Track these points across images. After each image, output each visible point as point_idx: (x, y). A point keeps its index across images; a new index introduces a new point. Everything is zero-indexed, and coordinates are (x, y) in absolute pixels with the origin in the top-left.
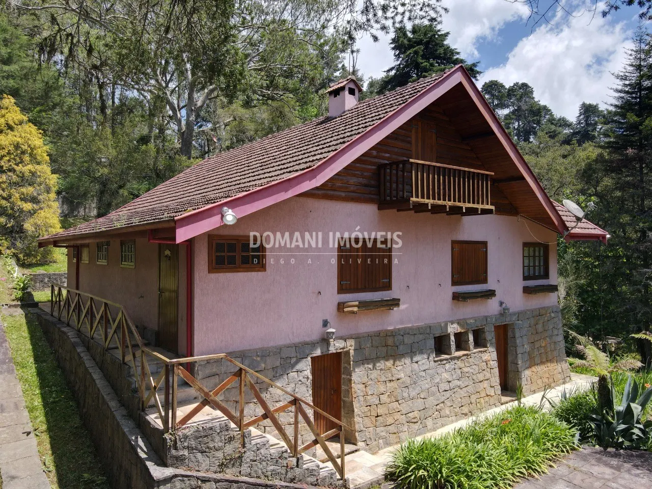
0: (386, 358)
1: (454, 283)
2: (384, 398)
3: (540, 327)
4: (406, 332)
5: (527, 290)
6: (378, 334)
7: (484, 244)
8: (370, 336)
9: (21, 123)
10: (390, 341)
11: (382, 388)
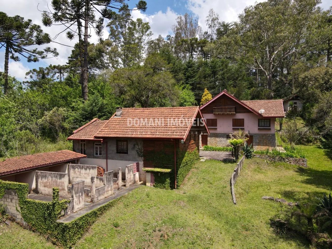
0: (214, 137)
1: (233, 126)
2: (213, 142)
3: (264, 138)
4: (219, 133)
5: (259, 129)
6: (213, 133)
7: (243, 119)
8: (212, 133)
9: (208, 94)
10: (216, 134)
11: (213, 141)
